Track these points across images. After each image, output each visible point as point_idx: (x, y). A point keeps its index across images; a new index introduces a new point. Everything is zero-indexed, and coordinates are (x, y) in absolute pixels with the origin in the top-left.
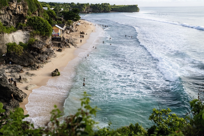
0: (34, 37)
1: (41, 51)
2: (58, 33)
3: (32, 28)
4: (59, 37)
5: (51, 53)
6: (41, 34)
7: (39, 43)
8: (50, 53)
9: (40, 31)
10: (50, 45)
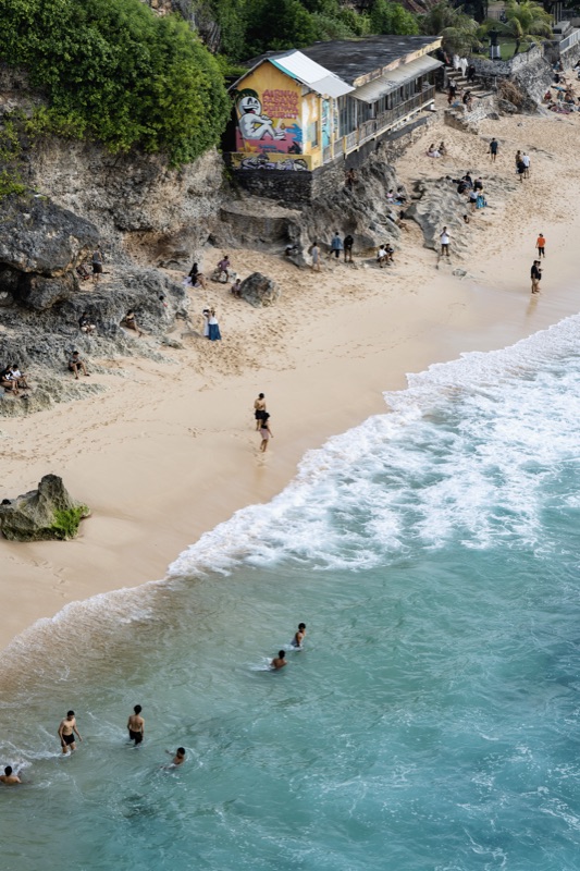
0: (23, 159)
1: (41, 290)
2: (297, 129)
3: (16, 85)
4: (297, 167)
7: (36, 218)
9: (90, 109)
10: (184, 232)
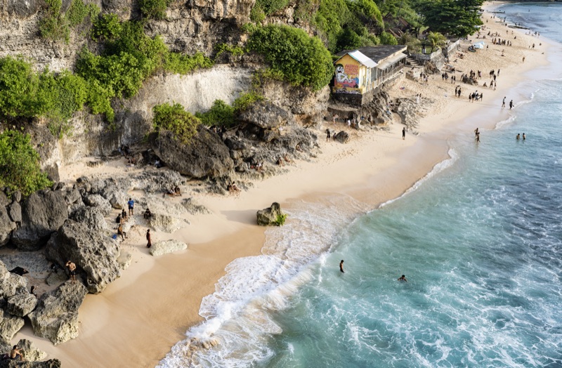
0: (261, 87)
1: (268, 135)
2: (357, 79)
3: (260, 61)
4: (357, 93)
5: (304, 145)
6: (286, 81)
7: (267, 108)
8: (300, 144)
9: (285, 70)
10: (316, 115)
